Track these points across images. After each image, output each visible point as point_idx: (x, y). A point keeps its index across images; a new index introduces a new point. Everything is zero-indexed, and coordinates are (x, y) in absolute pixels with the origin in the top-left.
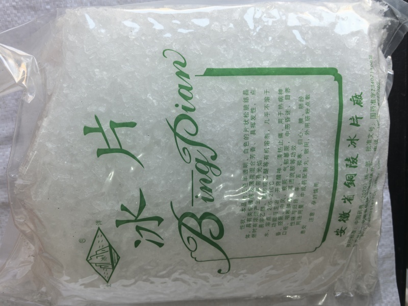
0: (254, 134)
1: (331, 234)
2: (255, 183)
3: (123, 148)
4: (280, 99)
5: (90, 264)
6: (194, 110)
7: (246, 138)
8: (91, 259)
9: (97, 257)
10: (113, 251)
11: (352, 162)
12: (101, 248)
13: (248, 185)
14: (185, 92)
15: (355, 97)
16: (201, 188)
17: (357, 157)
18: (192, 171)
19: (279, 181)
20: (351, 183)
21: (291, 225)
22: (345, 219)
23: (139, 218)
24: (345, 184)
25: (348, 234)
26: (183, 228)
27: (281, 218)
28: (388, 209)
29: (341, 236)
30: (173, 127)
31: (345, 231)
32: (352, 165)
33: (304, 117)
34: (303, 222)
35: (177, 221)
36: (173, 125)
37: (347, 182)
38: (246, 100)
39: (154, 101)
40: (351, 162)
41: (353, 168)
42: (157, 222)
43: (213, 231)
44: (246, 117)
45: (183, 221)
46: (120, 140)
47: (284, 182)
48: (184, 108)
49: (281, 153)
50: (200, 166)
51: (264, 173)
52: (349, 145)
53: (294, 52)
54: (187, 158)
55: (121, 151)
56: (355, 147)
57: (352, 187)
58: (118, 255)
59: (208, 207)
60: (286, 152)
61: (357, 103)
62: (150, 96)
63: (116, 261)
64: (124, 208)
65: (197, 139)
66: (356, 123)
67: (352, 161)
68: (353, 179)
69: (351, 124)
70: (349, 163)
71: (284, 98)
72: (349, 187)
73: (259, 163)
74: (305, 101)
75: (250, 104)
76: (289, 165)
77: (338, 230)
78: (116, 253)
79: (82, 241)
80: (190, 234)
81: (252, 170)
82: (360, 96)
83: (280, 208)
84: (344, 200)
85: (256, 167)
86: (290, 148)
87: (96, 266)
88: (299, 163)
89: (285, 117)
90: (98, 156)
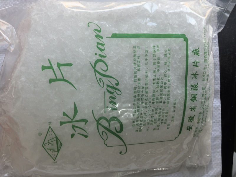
0: (140, 71)
1: (184, 129)
2: (141, 99)
3: (64, 78)
4: (154, 51)
5: (44, 148)
6: (106, 56)
7: (135, 73)
8: (45, 145)
9: (49, 145)
10: (58, 140)
11: (195, 87)
12: (51, 138)
13: (137, 100)
14: (100, 46)
15: (195, 50)
16: (110, 102)
17: (197, 84)
18: (105, 92)
19: (154, 98)
20: (195, 99)
21: (161, 124)
22: (192, 120)
23: (74, 120)
24: (191, 100)
25: (194, 129)
26: (99, 126)
27: (155, 120)
28: (219, 110)
29: (190, 130)
31: (192, 128)
32: (195, 89)
33: (167, 61)
34: (168, 122)
35: (96, 123)
36: (94, 66)
37: (192, 98)
38: (135, 51)
39: (83, 52)
40: (194, 87)
41: (195, 91)
42: (84, 123)
43: (117, 128)
44: (135, 61)
45: (100, 122)
46: (63, 75)
47: (157, 99)
48: (100, 55)
49: (155, 82)
50: (110, 89)
51: (146, 93)
52: (193, 78)
53: (162, 26)
54: (102, 85)
56: (196, 78)
57: (195, 101)
58: (61, 143)
59: (114, 114)
60: (158, 81)
61: (196, 54)
62: (81, 49)
63: (60, 147)
64: (64, 114)
65: (108, 73)
66: (196, 65)
68: (196, 97)
69: (193, 65)
70: (193, 88)
71: (156, 51)
72: (194, 101)
73: (143, 88)
74: (168, 52)
75: (137, 54)
76: (160, 88)
77: (188, 127)
78: (60, 142)
79: (40, 134)
80: (104, 130)
81: (139, 91)
82: (198, 50)
83: (155, 114)
84: (191, 109)
85: (141, 90)
86: (160, 79)
87: (48, 150)
88: (165, 88)
89: (157, 61)
90: (50, 83)
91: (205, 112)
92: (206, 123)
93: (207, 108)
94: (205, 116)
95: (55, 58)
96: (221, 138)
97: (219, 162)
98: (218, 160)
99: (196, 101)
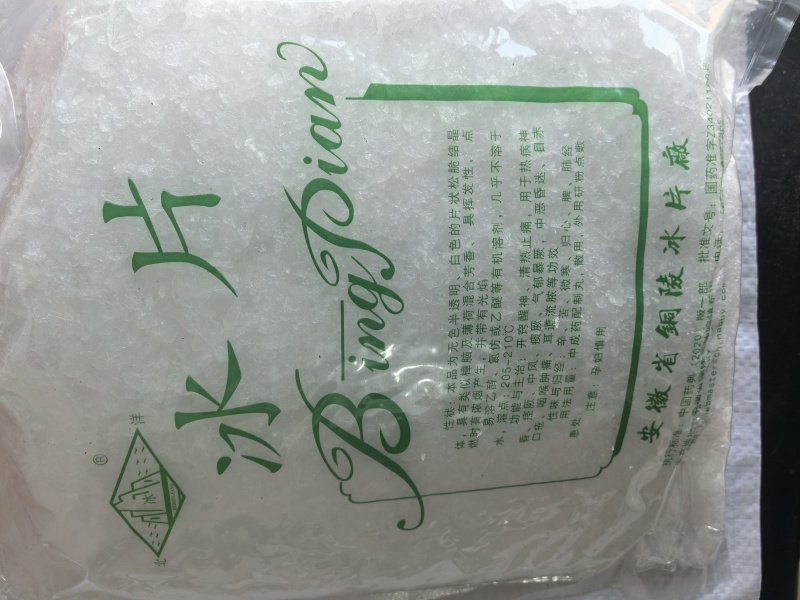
0: (471, 223)
1: (632, 438)
2: (474, 329)
3: (190, 252)
4: (524, 151)
5: (119, 512)
6: (344, 170)
7: (454, 231)
8: (121, 501)
9: (134, 498)
10: (170, 482)
11: (671, 284)
12: (143, 475)
13: (461, 333)
14: (324, 131)
15: (673, 149)
16: (362, 341)
17: (682, 273)
18: (342, 302)
19: (523, 323)
20: (671, 328)
21: (550, 419)
22: (660, 405)
23: (229, 406)
24: (658, 330)
25: (666, 434)
26: (323, 428)
27: (529, 405)
28: (754, 365)
29: (651, 442)
30: (300, 207)
31: (661, 431)
32: (673, 290)
33: (571, 189)
34: (575, 411)
35: (309, 416)
36: (299, 205)
37: (661, 325)
38: (453, 151)
39: (260, 154)
40: (668, 284)
41: (673, 297)
42: (265, 417)
43: (386, 435)
44: (452, 186)
45: (323, 414)
46: (186, 237)
47: (535, 326)
48: (323, 165)
49: (526, 265)
50: (359, 291)
51: (494, 306)
52: (665, 250)
53: (552, 58)
54: (331, 277)
55: (186, 257)
56: (677, 252)
57: (672, 335)
58: (180, 492)
59: (376, 383)
60: (537, 261)
61: (677, 162)
62: (250, 143)
63: (178, 504)
64: (191, 384)
65: (352, 233)
66: (677, 202)
67: (670, 282)
68: (674, 320)
69: (668, 205)
70: (664, 287)
71: (531, 149)
72: (667, 336)
73: (483, 286)
74: (575, 154)
75: (462, 161)
76: (545, 288)
77: (646, 428)
78: (177, 486)
79: (100, 460)
80: (338, 442)
81: (468, 300)
82: (683, 147)
83: (526, 382)
84: (657, 365)
85: (477, 294)
86: (546, 253)
87: (132, 516)
88: (565, 286)
89: (533, 189)
90: (136, 269)
91: (708, 375)
92: (710, 414)
93: (714, 361)
94: (706, 388)
95: (155, 174)
96: (758, 468)
97: (750, 550)
98: (749, 546)
99: (677, 334)
